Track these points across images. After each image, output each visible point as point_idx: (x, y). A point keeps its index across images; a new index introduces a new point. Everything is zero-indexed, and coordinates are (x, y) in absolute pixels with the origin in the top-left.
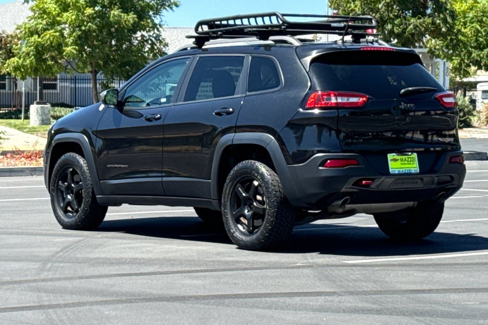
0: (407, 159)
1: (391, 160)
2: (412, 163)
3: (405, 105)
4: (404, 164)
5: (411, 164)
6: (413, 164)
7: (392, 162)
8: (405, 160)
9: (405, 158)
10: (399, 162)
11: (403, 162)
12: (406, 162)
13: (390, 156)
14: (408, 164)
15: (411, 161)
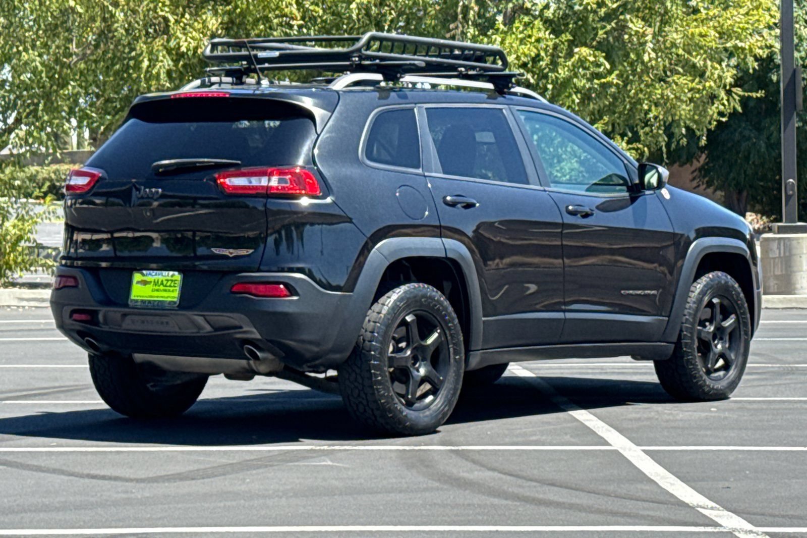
0: (165, 283)
1: (138, 282)
2: (171, 289)
3: (147, 190)
4: (158, 290)
5: (169, 291)
6: (173, 291)
7: (139, 286)
8: (162, 283)
9: (162, 281)
10: (149, 287)
11: (157, 288)
12: (162, 287)
13: (137, 277)
14: (165, 291)
15: (170, 286)
